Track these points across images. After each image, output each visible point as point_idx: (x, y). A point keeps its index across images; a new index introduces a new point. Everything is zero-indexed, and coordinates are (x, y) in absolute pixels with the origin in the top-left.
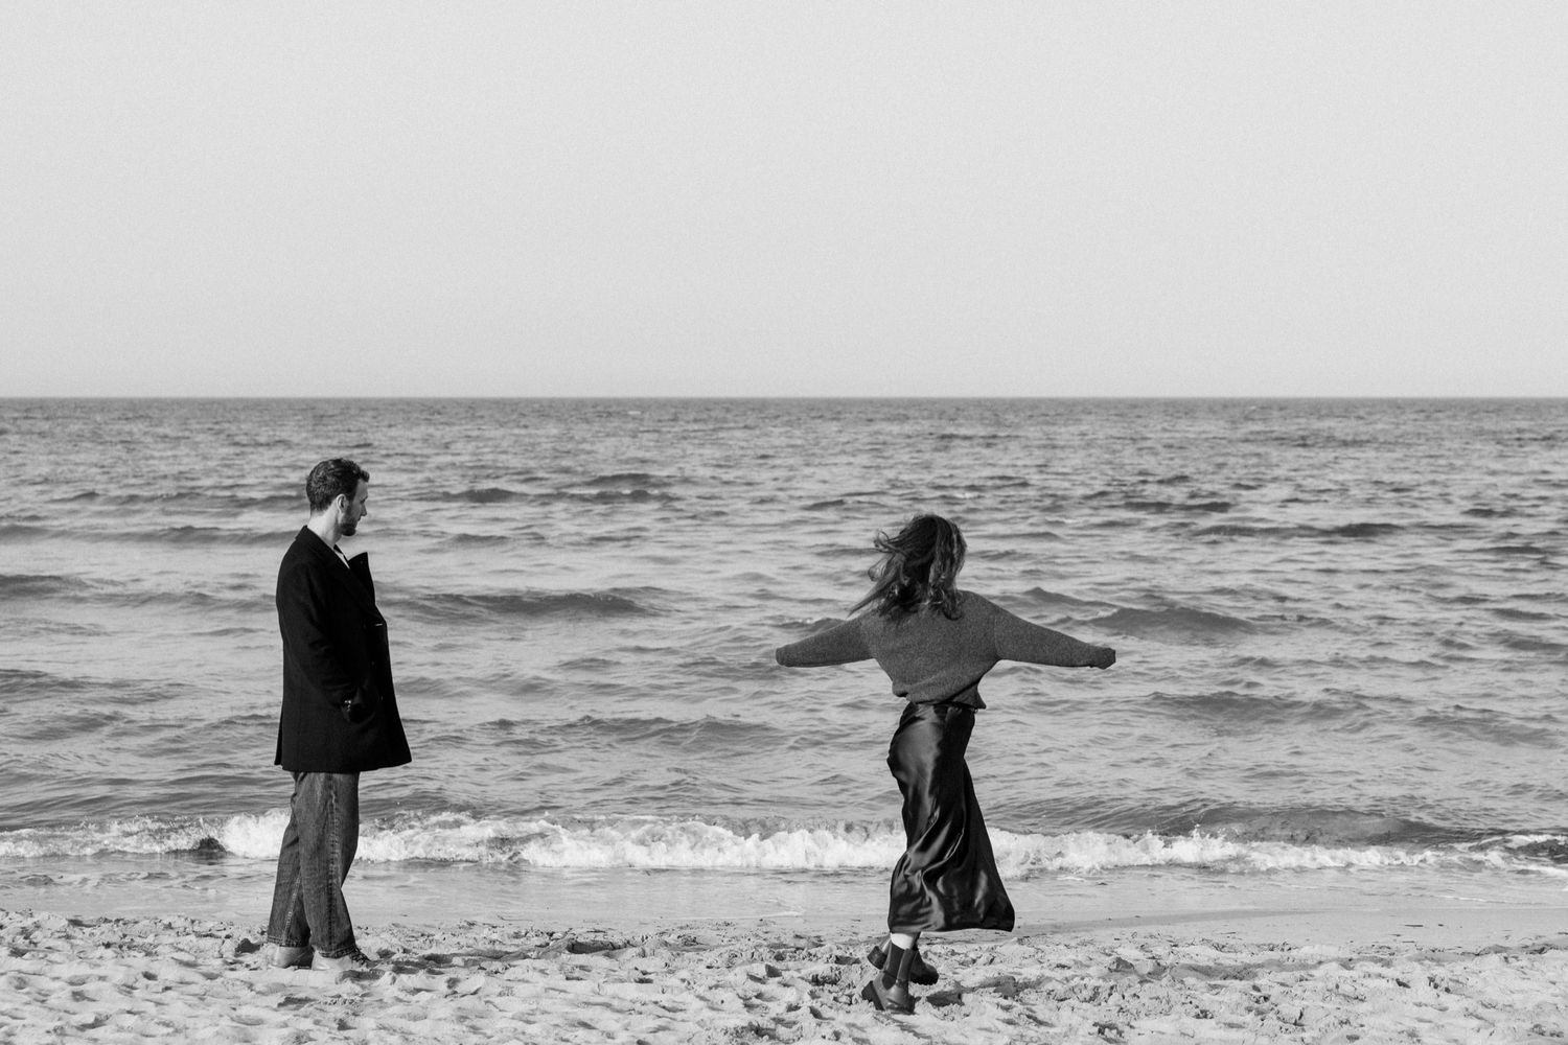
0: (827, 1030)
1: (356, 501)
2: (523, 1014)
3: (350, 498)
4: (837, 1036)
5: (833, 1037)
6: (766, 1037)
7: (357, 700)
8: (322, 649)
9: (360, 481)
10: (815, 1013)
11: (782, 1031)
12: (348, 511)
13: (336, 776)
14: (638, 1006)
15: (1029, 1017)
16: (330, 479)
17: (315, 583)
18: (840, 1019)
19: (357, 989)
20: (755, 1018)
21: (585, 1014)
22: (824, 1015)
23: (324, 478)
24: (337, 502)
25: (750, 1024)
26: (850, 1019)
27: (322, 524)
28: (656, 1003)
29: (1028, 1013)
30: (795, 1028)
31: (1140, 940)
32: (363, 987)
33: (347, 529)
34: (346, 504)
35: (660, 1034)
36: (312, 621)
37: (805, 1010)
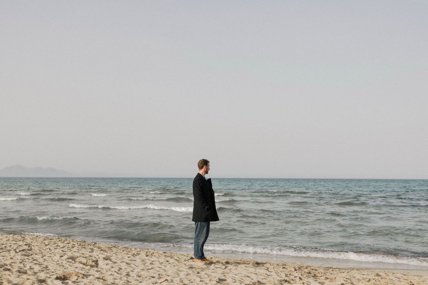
0: (301, 282)
1: (208, 167)
2: (236, 274)
3: (207, 166)
4: (303, 283)
5: (302, 284)
6: (287, 282)
7: (208, 207)
8: (202, 196)
9: (208, 163)
10: (300, 278)
11: (292, 282)
12: (207, 169)
13: (202, 223)
14: (262, 274)
15: (351, 283)
16: (203, 163)
17: (200, 183)
18: (305, 280)
19: (206, 267)
20: (287, 278)
21: (249, 275)
22: (302, 279)
23: (201, 163)
24: (204, 167)
25: (284, 279)
26: (308, 280)
27: (201, 172)
28: (266, 274)
29: (351, 282)
30: (294, 281)
31: (385, 272)
32: (207, 266)
33: (206, 172)
34: (206, 167)
35: (263, 280)
36: (199, 190)
37: (298, 278)
